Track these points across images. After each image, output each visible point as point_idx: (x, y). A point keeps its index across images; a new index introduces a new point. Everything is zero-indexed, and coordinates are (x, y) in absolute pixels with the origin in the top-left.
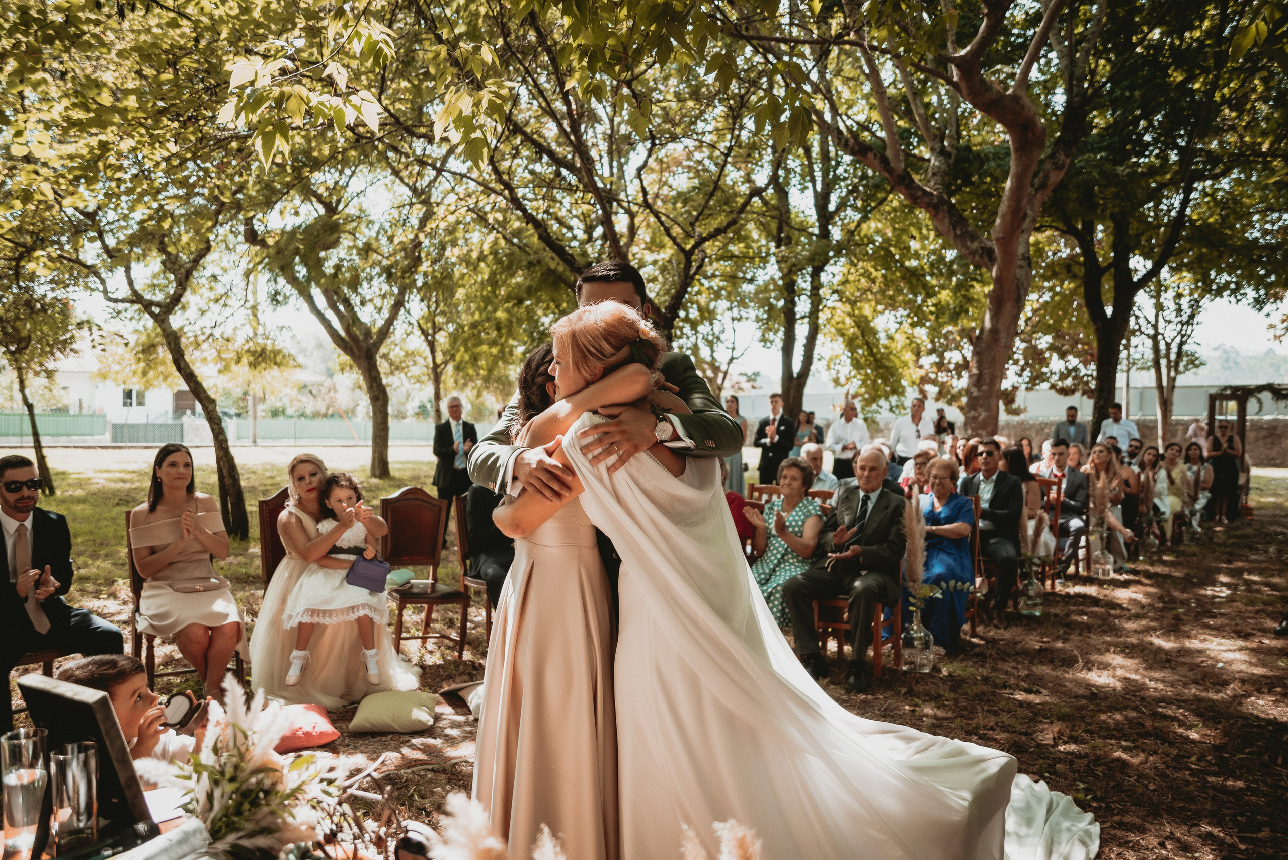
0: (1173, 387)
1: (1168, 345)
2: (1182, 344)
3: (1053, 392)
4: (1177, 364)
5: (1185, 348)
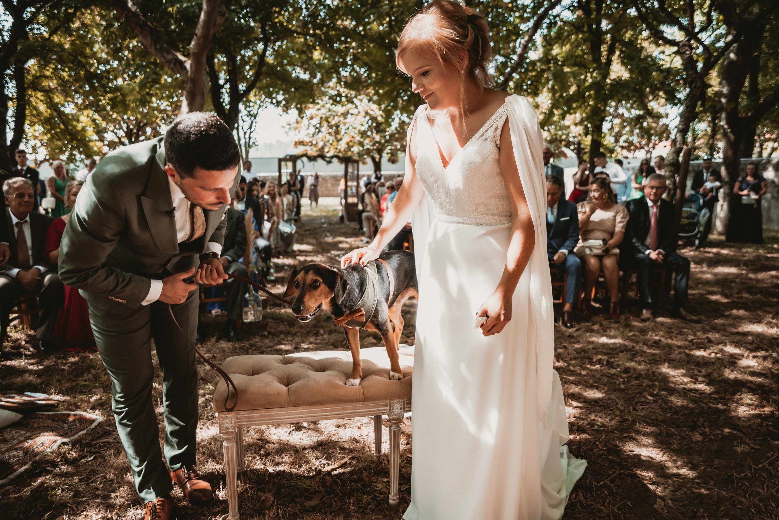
1: (245, 133)
2: (251, 132)
5: (252, 136)
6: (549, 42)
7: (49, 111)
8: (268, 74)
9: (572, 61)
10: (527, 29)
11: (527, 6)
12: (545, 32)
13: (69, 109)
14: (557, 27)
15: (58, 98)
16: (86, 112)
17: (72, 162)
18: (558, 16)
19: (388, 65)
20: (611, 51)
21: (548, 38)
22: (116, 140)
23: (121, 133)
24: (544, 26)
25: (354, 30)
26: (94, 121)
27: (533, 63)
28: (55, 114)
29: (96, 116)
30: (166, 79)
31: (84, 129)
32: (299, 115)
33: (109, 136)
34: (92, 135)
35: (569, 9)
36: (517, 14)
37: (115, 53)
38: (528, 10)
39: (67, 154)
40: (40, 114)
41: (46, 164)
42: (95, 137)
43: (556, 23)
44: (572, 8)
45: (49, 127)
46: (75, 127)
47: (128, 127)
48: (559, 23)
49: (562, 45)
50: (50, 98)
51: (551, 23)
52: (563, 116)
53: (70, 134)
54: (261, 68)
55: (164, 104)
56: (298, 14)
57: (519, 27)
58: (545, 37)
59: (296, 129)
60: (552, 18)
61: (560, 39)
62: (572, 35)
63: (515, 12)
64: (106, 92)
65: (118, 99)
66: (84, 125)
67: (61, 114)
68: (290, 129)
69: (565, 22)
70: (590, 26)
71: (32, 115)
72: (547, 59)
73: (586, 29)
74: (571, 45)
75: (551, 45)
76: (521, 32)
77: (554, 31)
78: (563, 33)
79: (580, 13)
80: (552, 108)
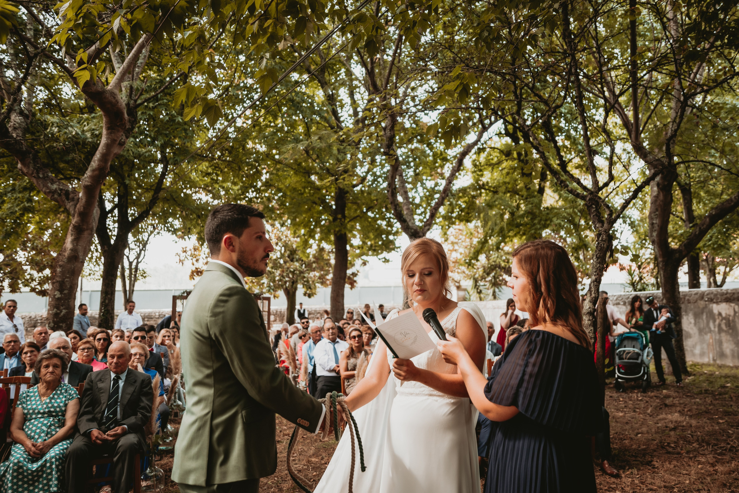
0: (133, 291)
1: (131, 263)
2: (138, 263)
3: (33, 294)
4: (135, 275)
5: (140, 266)
6: (478, 168)
8: (166, 200)
10: (454, 154)
14: (486, 153)
18: (486, 143)
20: (543, 178)
21: (478, 163)
24: (473, 152)
27: (464, 191)
35: (497, 135)
48: (488, 150)
49: (493, 171)
54: (159, 192)
57: (446, 153)
58: (474, 163)
59: (193, 256)
61: (490, 165)
68: (186, 257)
69: (493, 149)
72: (476, 185)
73: (515, 155)
75: (481, 170)
76: (449, 158)
77: (483, 157)
78: (492, 159)
79: (508, 140)
80: (485, 237)
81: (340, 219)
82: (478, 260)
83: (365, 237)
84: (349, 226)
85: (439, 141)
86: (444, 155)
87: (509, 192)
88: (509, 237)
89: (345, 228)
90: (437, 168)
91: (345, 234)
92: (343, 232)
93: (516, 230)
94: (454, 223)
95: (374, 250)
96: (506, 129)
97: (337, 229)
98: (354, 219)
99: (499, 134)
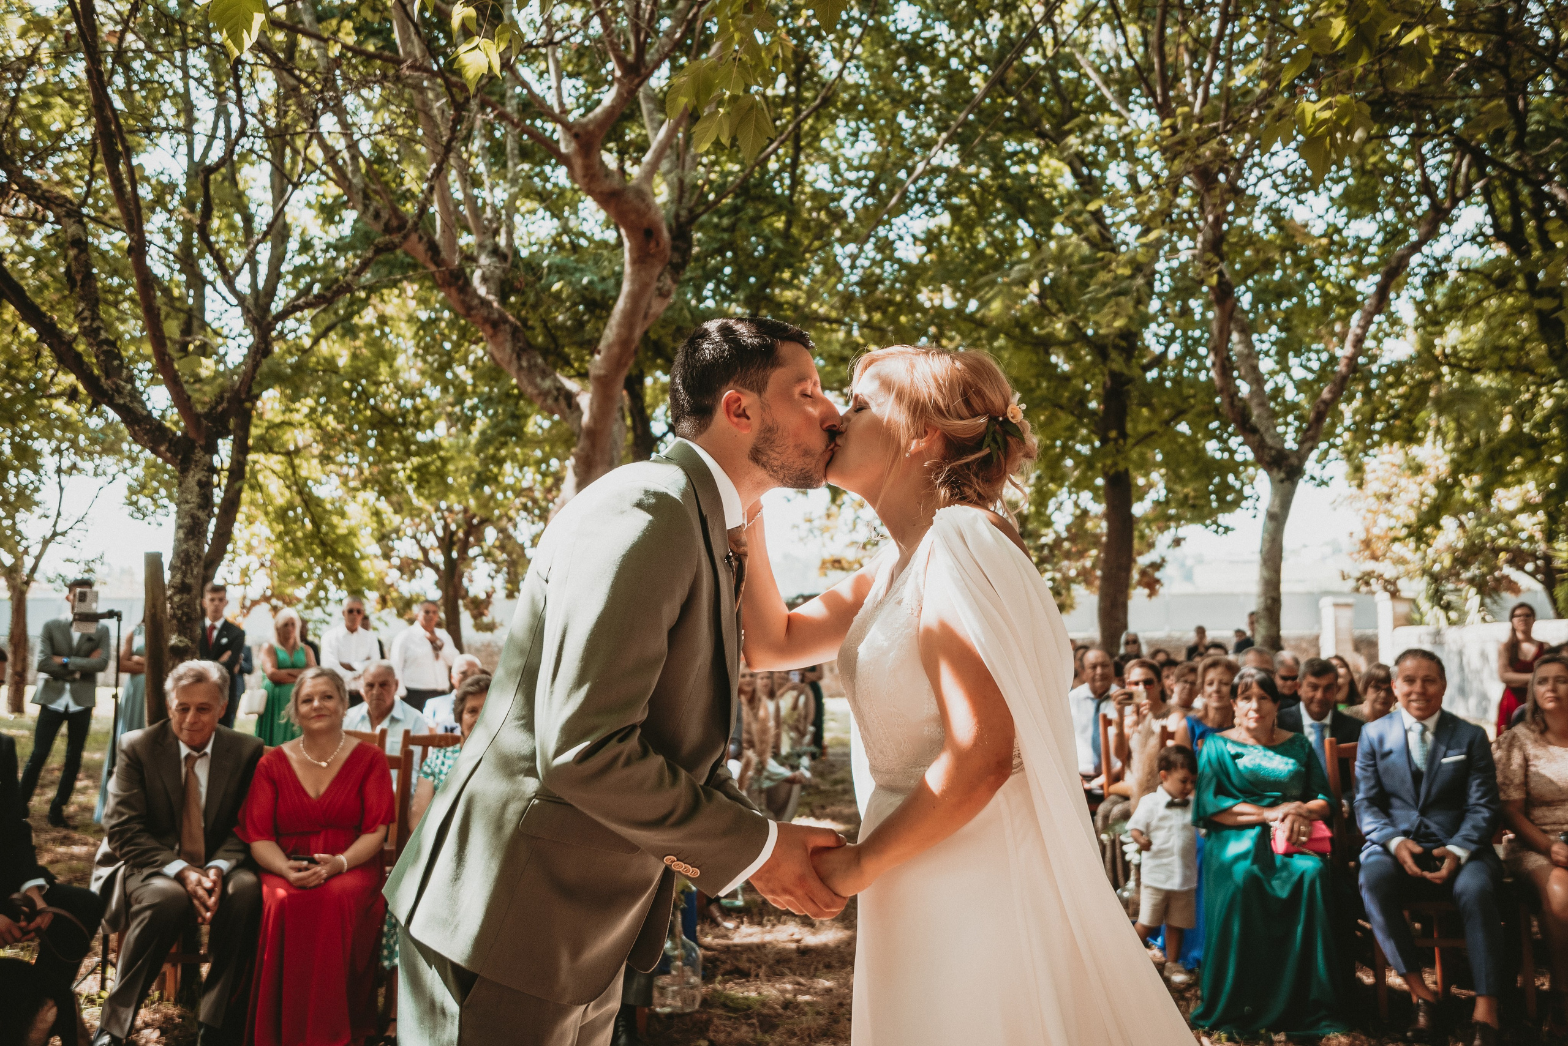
6: (1431, 317)
7: (287, 493)
9: (1493, 360)
11: (1369, 241)
12: (1420, 294)
13: (327, 489)
14: (1447, 283)
15: (309, 468)
16: (362, 496)
17: (318, 604)
18: (1447, 258)
19: (1038, 385)
21: (1429, 308)
22: (418, 555)
23: (430, 541)
24: (1417, 281)
25: (959, 312)
26: (377, 514)
27: (1397, 369)
28: (298, 500)
29: (383, 505)
30: (537, 423)
31: (352, 533)
32: (834, 500)
33: (406, 548)
34: (367, 545)
35: (1473, 239)
36: (1345, 260)
37: (438, 373)
38: (1372, 249)
39: (310, 585)
40: (268, 500)
41: (265, 607)
42: (375, 549)
43: (1443, 275)
44: (1480, 239)
45: (281, 528)
46: (333, 527)
47: (446, 527)
48: (1453, 275)
49: (1466, 323)
50: (293, 467)
51: (1431, 273)
52: (1486, 493)
53: (323, 544)
55: (529, 477)
56: (833, 280)
57: (1352, 289)
58: (1420, 306)
59: (823, 530)
60: (1431, 263)
61: (1459, 309)
62: (1489, 297)
63: (1338, 255)
64: (408, 454)
65: (433, 468)
66: (353, 523)
67: (310, 502)
68: (811, 531)
69: (1465, 272)
70: (1531, 279)
71: (253, 503)
72: (1427, 357)
73: (1520, 284)
74: (1488, 322)
75: (1436, 323)
76: (1359, 298)
77: (1441, 293)
78: (1464, 297)
79: (1501, 250)
80: (1454, 473)
81: (1116, 440)
82: (1439, 527)
83: (1174, 478)
84: (1134, 455)
85: (1335, 262)
86: (1350, 294)
87: (1510, 368)
88: (1514, 472)
89: (1126, 459)
90: (1334, 321)
91: (1127, 471)
92: (1121, 467)
93: (1530, 454)
94: (1375, 444)
95: (1194, 506)
96: (1495, 225)
97: (1109, 462)
98: (1146, 439)
99: (1477, 238)
